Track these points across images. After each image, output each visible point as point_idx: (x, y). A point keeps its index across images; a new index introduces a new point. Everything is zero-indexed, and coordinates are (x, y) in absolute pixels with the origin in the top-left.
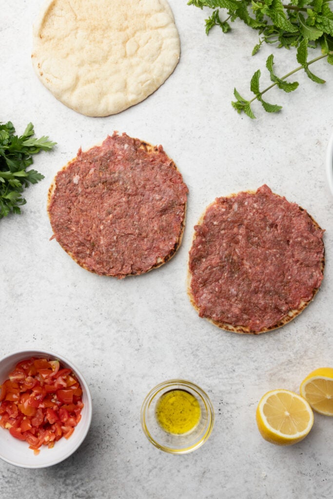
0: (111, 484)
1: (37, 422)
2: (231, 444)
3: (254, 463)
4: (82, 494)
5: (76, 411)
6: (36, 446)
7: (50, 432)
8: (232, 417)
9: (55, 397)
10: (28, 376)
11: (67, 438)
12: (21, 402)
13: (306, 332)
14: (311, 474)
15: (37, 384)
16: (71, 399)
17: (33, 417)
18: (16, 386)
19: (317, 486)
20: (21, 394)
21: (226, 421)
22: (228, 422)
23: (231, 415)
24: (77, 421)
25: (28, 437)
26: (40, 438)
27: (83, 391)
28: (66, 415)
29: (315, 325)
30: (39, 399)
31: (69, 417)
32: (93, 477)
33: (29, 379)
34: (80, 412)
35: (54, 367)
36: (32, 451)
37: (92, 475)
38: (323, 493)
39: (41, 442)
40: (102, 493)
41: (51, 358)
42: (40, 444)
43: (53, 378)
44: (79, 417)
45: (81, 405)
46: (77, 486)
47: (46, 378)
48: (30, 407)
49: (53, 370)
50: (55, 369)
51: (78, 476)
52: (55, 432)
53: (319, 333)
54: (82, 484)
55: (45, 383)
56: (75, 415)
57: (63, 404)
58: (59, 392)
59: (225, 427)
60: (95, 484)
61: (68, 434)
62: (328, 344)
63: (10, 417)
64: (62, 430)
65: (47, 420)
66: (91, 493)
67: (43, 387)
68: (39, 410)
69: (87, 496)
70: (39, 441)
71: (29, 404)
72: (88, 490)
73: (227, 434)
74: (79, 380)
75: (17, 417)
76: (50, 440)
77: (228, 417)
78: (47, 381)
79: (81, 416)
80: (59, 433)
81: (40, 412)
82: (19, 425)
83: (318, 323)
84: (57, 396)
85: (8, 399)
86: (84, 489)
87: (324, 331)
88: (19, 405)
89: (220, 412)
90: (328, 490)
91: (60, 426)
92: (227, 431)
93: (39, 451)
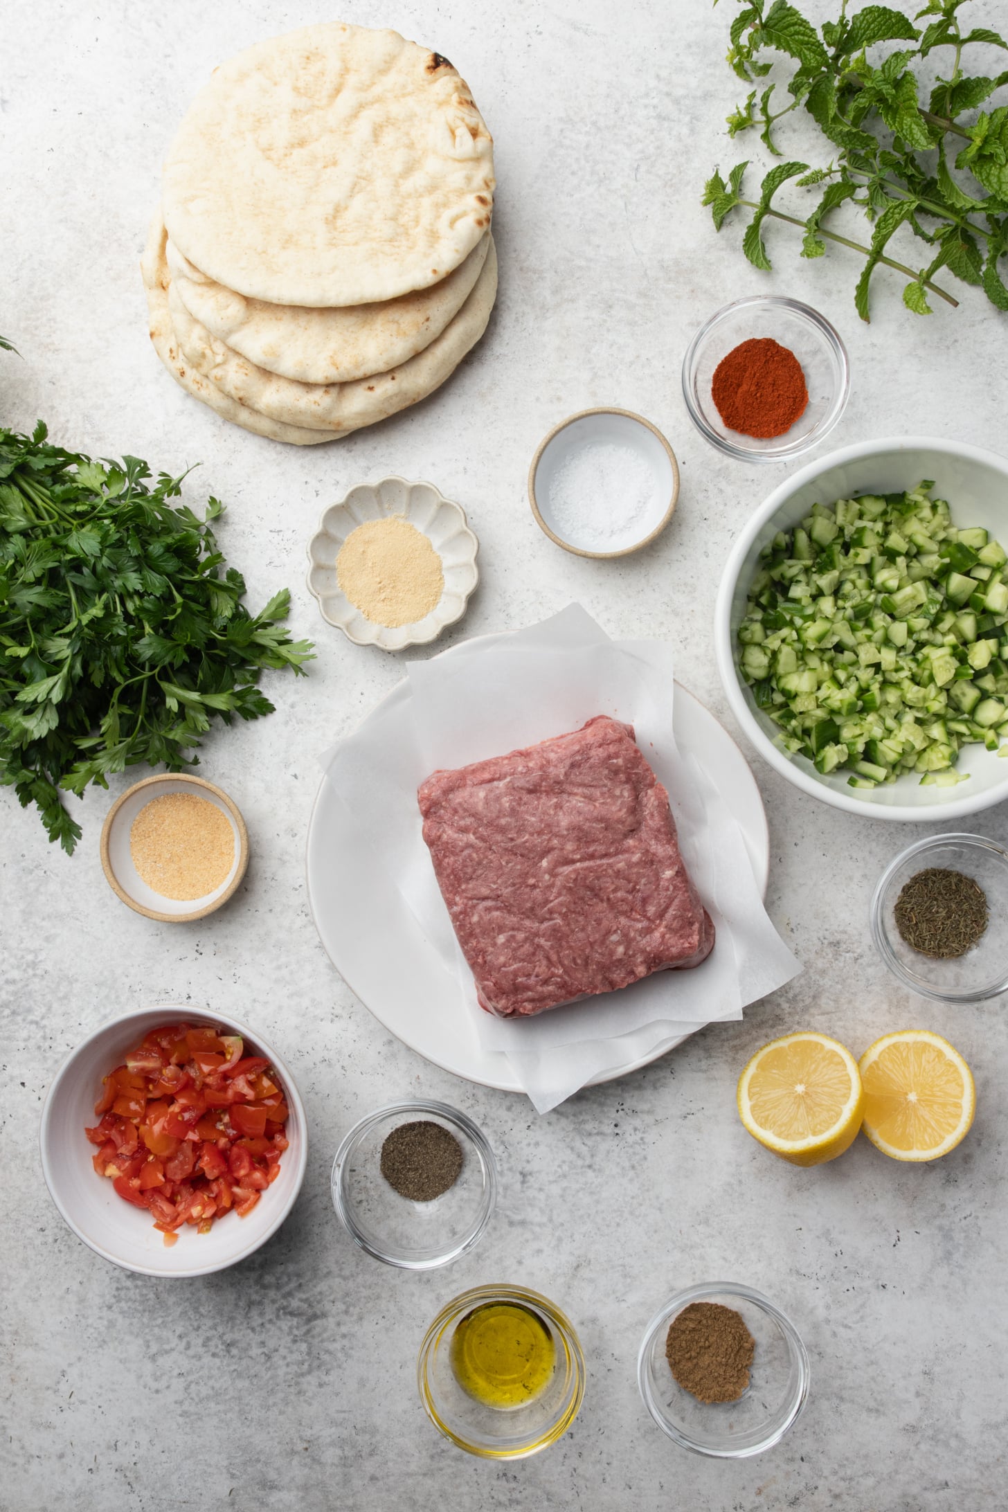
0: (364, 1287)
1: (179, 1171)
2: (641, 1205)
3: (692, 1247)
4: (298, 1308)
5: (268, 1156)
6: (169, 1226)
7: (205, 1197)
8: (644, 1143)
9: (226, 1119)
10: (170, 1064)
11: (242, 1215)
12: (148, 1122)
13: (817, 953)
14: (821, 1275)
15: (188, 1085)
16: (261, 1128)
17: (170, 1159)
18: (140, 1083)
19: (833, 1301)
20: (150, 1102)
21: (631, 1151)
22: (634, 1153)
23: (642, 1139)
24: (269, 1178)
25: (154, 1202)
26: (181, 1208)
27: (290, 1111)
28: (246, 1163)
29: (838, 937)
30: (189, 1120)
31: (253, 1168)
32: (325, 1270)
33: (170, 1071)
34: (276, 1159)
35: (231, 1050)
36: (161, 1234)
37: (322, 1266)
38: (845, 1318)
39: (183, 1217)
40: (343, 1307)
41: (226, 1030)
42: (179, 1220)
43: (226, 1076)
44: (276, 1170)
45: (283, 1143)
46: (287, 1289)
47: (209, 1075)
48: (164, 1135)
49: (228, 1057)
50: (232, 1054)
51: (291, 1268)
52: (215, 1199)
53: (848, 955)
54: (300, 1285)
55: (205, 1085)
56: (266, 1163)
57: (241, 1136)
58: (235, 1108)
59: (627, 1164)
60: (330, 1287)
61: (246, 1206)
62: (868, 980)
63: (119, 1152)
64: (233, 1195)
65: (202, 1169)
66: (319, 1306)
67: (201, 1093)
68: (185, 1145)
69: (310, 1312)
70: (178, 1215)
71: (164, 1128)
72: (312, 1299)
73: (631, 1180)
74: (283, 1087)
75: (134, 1153)
76: (204, 1216)
77: (637, 1143)
78: (210, 1080)
79: (279, 1167)
80: (226, 1202)
81: (187, 1148)
82: (136, 1172)
83: (845, 932)
84: (231, 1117)
85: (119, 1110)
86: (304, 1296)
87: (859, 951)
88: (142, 1128)
89: (617, 1131)
90: (857, 1312)
91: (230, 1186)
92: (631, 1173)
93: (176, 1236)
